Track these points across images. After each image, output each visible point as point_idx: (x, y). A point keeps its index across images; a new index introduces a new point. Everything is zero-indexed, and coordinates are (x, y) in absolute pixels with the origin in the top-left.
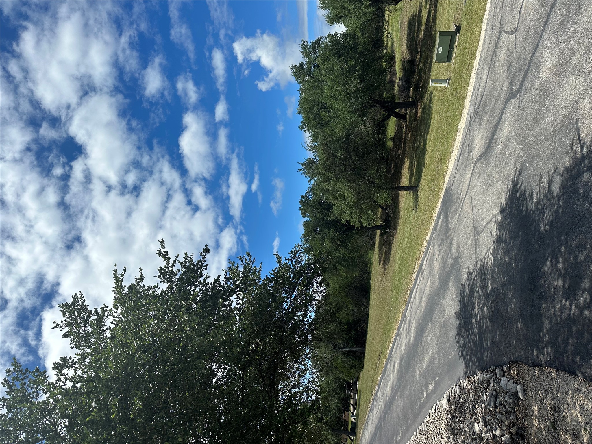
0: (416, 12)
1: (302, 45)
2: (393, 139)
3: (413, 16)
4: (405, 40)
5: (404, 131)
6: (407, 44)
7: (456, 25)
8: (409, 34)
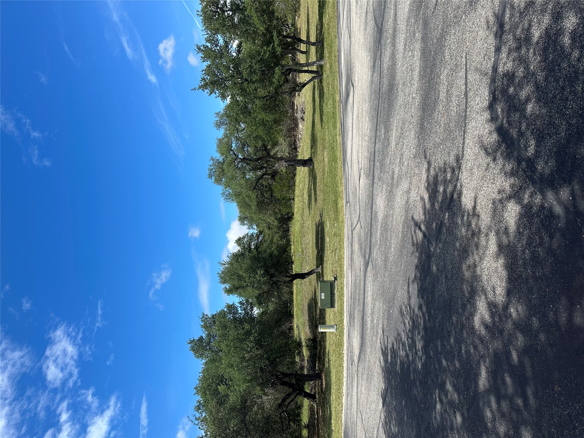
0: (313, 296)
1: (202, 318)
2: (307, 427)
3: (311, 300)
4: (307, 323)
5: (316, 411)
6: (309, 326)
7: (334, 277)
8: (309, 316)
